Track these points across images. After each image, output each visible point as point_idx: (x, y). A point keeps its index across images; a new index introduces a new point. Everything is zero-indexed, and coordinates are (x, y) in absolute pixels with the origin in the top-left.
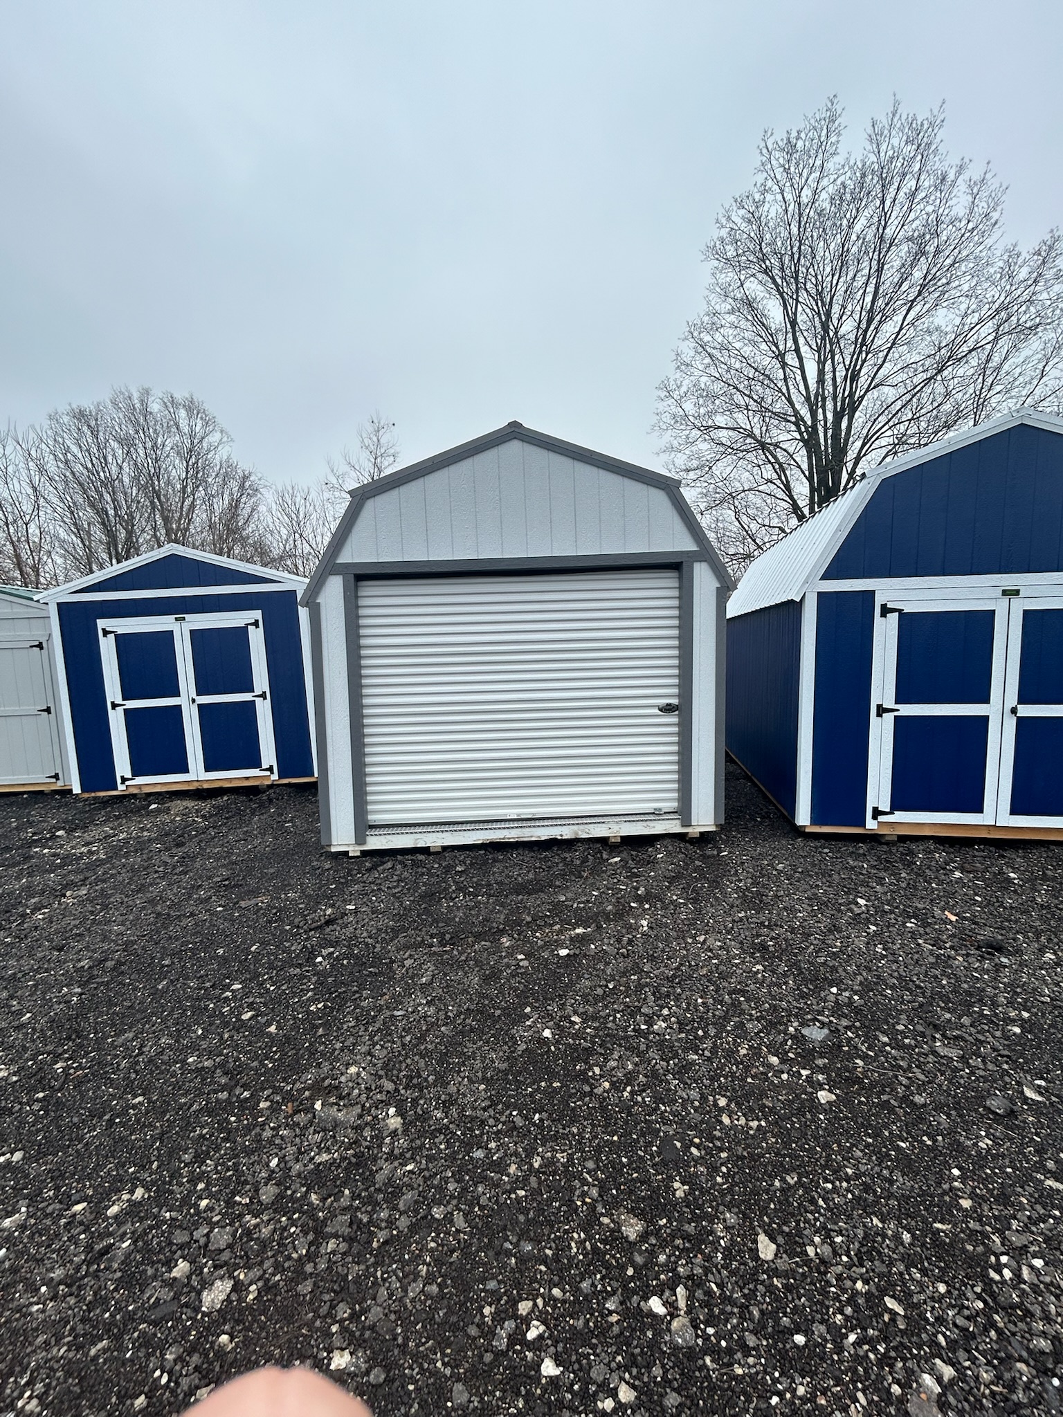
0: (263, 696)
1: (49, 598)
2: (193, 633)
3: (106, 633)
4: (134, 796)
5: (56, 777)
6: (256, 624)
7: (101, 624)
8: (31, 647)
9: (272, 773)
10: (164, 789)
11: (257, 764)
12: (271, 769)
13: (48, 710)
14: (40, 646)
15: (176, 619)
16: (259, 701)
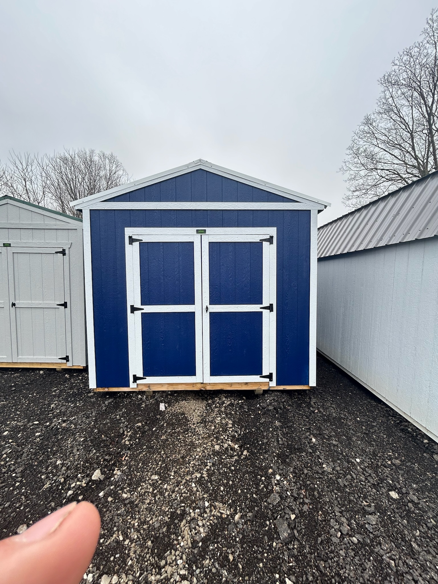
0: (270, 308)
1: (84, 205)
2: (211, 245)
3: (132, 240)
4: (142, 393)
5: (67, 359)
6: (270, 240)
7: (129, 231)
8: (57, 253)
9: (271, 380)
10: (171, 389)
11: (257, 370)
12: (270, 377)
13: (65, 305)
14: (63, 253)
15: (198, 231)
16: (266, 312)
